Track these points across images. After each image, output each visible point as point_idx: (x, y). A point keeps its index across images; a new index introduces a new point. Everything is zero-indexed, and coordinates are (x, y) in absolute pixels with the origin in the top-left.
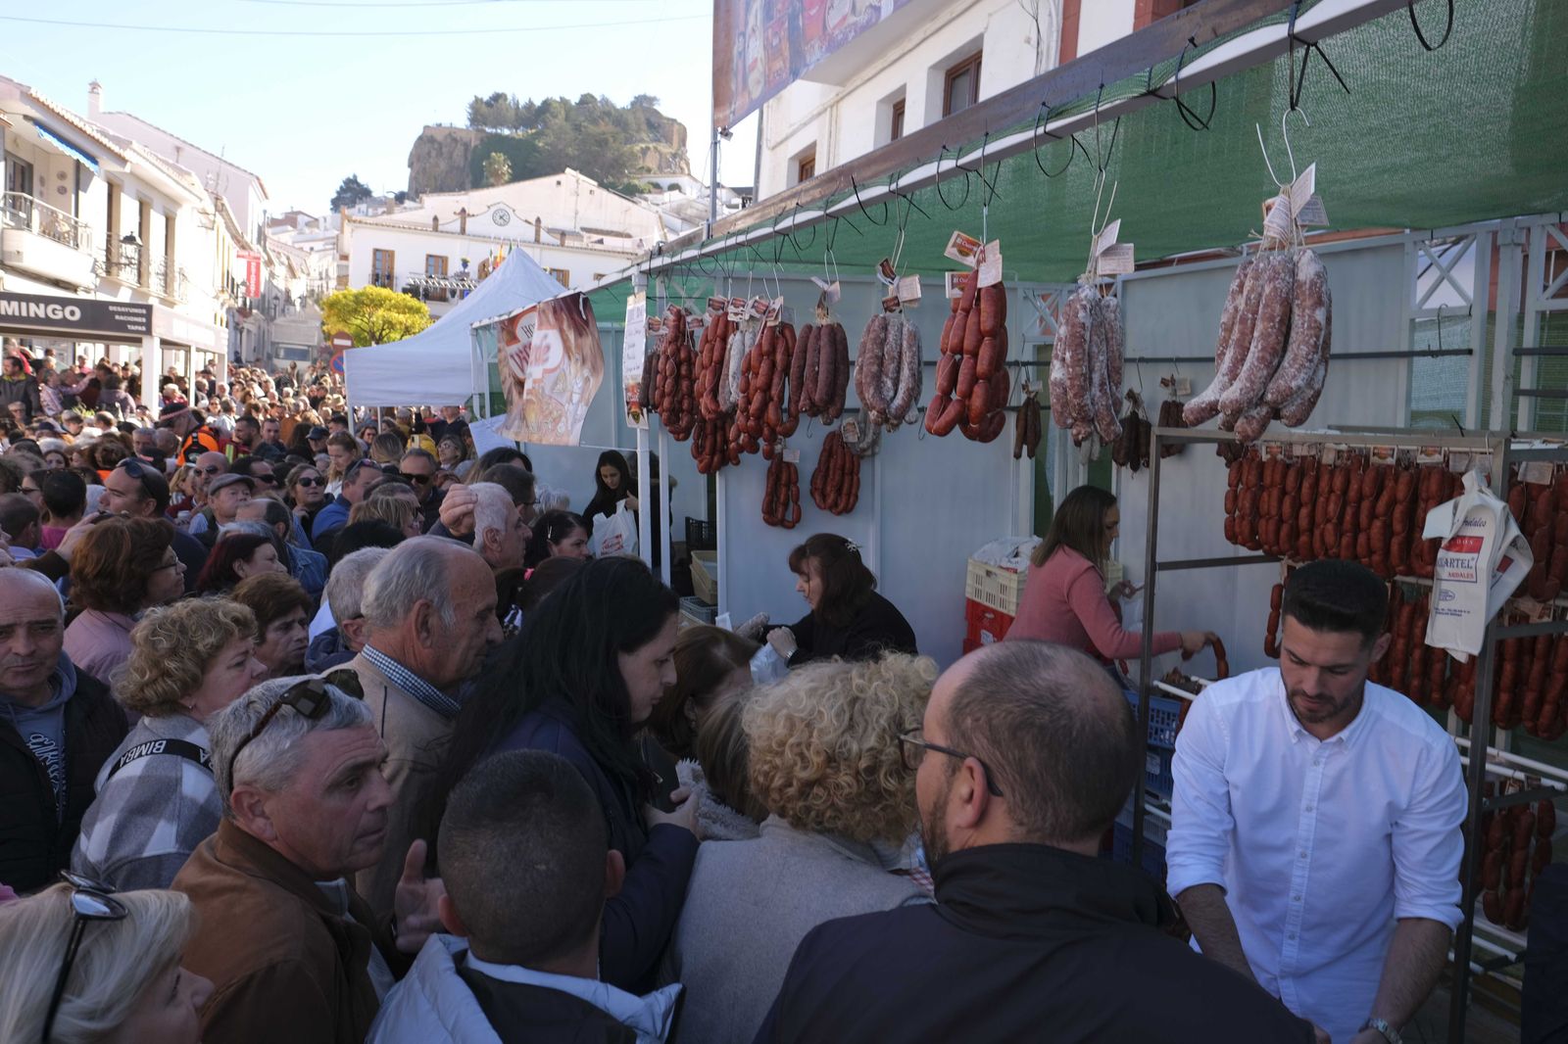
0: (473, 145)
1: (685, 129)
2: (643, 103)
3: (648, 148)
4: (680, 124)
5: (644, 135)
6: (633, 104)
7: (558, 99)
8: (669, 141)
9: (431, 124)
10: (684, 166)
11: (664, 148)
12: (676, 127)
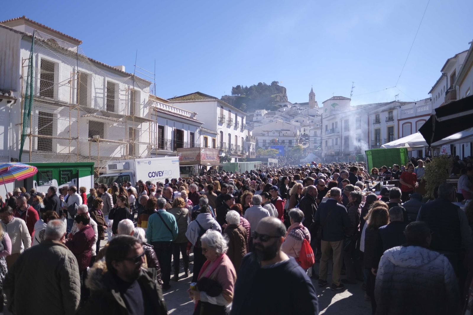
0: (234, 100)
1: (286, 89)
2: (274, 84)
3: (277, 96)
4: (284, 88)
5: (276, 92)
6: (272, 84)
7: (253, 85)
8: (282, 93)
9: (223, 96)
10: (286, 98)
11: (281, 95)
12: (283, 89)
